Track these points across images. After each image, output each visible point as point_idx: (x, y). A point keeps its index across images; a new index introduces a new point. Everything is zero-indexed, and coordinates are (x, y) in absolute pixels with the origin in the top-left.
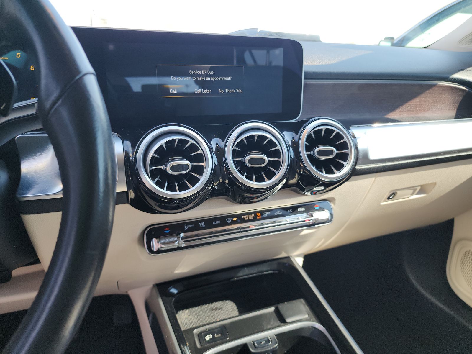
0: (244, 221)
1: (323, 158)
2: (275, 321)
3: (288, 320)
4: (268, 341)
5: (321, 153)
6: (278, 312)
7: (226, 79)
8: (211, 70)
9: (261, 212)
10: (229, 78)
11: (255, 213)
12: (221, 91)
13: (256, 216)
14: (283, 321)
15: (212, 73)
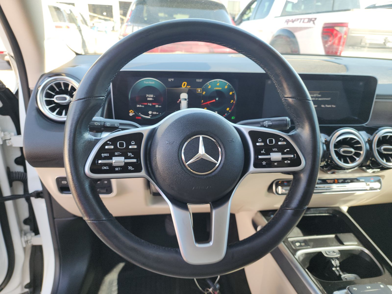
0: (327, 183)
1: (385, 153)
2: (335, 242)
3: (345, 243)
4: (334, 252)
5: (385, 150)
6: (337, 238)
7: (327, 99)
8: (319, 94)
9: (338, 179)
10: (329, 99)
11: (334, 180)
12: (323, 106)
13: (335, 181)
14: (341, 243)
15: (320, 96)
